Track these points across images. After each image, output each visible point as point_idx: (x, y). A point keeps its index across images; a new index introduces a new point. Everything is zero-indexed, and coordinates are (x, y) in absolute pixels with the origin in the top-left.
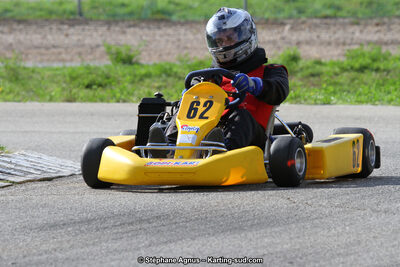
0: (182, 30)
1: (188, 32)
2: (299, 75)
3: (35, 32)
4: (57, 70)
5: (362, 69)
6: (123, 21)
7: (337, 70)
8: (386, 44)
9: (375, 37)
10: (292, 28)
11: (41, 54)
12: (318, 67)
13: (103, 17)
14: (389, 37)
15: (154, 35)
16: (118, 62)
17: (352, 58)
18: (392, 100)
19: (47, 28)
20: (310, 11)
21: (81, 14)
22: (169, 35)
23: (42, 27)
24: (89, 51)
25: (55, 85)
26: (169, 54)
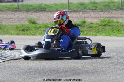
0: (49, 14)
1: (51, 14)
2: (86, 27)
3: (5, 14)
4: (12, 25)
5: (105, 25)
6: (31, 11)
7: (97, 26)
8: (111, 18)
9: (108, 16)
10: (82, 13)
11: (7, 21)
12: (91, 25)
13: (25, 10)
14: (112, 16)
15: (41, 15)
16: (31, 23)
17: (102, 22)
18: (116, 35)
19: (8, 13)
20: (88, 8)
21: (18, 9)
22: (45, 15)
23: (7, 13)
24: (21, 19)
25: (12, 30)
26: (46, 21)
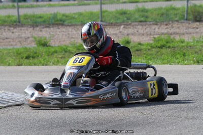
0: (70, 29)
1: (73, 30)
4: (10, 50)
5: (161, 47)
6: (41, 25)
7: (149, 47)
8: (171, 34)
9: (165, 31)
10: (124, 27)
11: (1, 42)
12: (139, 46)
13: (30, 24)
14: (172, 31)
15: (56, 31)
16: (40, 45)
17: (157, 41)
18: (179, 62)
19: (3, 30)
20: (133, 18)
21: (19, 22)
22: (64, 32)
24: (24, 40)
25: (9, 58)
26: (64, 41)
